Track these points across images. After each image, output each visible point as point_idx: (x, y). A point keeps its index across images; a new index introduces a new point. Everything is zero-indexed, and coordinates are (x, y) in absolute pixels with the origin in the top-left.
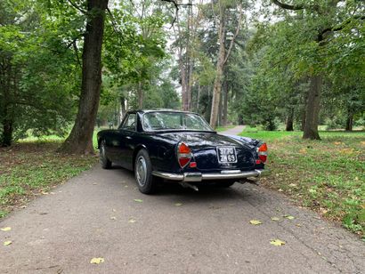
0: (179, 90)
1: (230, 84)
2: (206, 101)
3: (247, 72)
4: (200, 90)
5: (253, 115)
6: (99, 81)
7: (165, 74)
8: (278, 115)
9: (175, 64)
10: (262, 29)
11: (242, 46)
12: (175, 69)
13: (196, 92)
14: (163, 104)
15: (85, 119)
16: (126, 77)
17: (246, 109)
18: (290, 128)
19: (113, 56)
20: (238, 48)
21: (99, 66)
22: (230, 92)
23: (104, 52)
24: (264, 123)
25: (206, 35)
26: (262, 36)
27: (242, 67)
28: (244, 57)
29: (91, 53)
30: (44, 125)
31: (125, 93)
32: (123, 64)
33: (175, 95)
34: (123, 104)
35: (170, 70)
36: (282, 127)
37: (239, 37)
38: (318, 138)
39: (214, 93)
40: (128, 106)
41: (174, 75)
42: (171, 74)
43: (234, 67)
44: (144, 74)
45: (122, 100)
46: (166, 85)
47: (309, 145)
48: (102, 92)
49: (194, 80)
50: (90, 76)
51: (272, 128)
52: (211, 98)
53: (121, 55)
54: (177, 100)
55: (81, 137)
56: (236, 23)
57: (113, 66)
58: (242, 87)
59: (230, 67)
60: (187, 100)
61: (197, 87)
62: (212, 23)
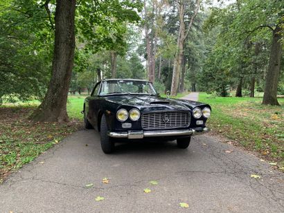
0: (144, 64)
1: (188, 58)
2: (167, 72)
4: (161, 64)
5: (209, 83)
7: (134, 50)
9: (141, 42)
10: (215, 11)
11: (197, 27)
12: (141, 46)
13: (158, 65)
14: (132, 75)
15: (58, 86)
17: (203, 79)
18: (239, 94)
20: (194, 29)
25: (167, 18)
26: (216, 17)
27: (197, 44)
28: (198, 36)
29: (64, 15)
33: (141, 67)
34: (99, 74)
35: (137, 47)
37: (195, 19)
38: (278, 104)
40: (103, 76)
41: (140, 51)
42: (138, 51)
43: (191, 44)
45: (99, 71)
46: (134, 59)
48: (76, 58)
49: (158, 54)
50: (63, 39)
52: (172, 69)
54: (144, 71)
57: (88, 32)
58: (197, 61)
59: (188, 44)
60: (152, 71)
61: (159, 61)
62: (172, 7)
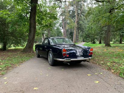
0: (62, 31)
1: (80, 28)
2: (71, 34)
3: (85, 24)
4: (69, 30)
5: (87, 39)
6: (35, 28)
7: (57, 25)
8: (96, 38)
9: (61, 22)
10: (90, 9)
11: (83, 15)
12: (61, 23)
13: (68, 31)
14: (57, 35)
15: (31, 41)
16: (44, 26)
17: (85, 37)
18: (100, 43)
19: (40, 19)
20: (82, 16)
21: (35, 23)
22: (80, 31)
23: (37, 18)
24: (91, 41)
25: (71, 12)
26: (90, 12)
27: (84, 22)
28: (84, 19)
30: (17, 43)
31: (44, 32)
32: (43, 22)
33: (61, 32)
34: (43, 36)
35: (59, 24)
36: (98, 42)
37: (83, 12)
38: (110, 46)
39: (74, 31)
41: (60, 25)
43: (81, 22)
44: (50, 25)
45: (43, 34)
46: (58, 29)
47: (107, 48)
48: (36, 31)
49: (67, 27)
50: (32, 26)
51: (94, 43)
52: (73, 33)
53: (42, 19)
54: (62, 34)
55: (29, 47)
56: (81, 7)
57: (40, 23)
58: (84, 29)
59: (80, 22)
60: (65, 34)
61: (68, 29)
62: (73, 8)
